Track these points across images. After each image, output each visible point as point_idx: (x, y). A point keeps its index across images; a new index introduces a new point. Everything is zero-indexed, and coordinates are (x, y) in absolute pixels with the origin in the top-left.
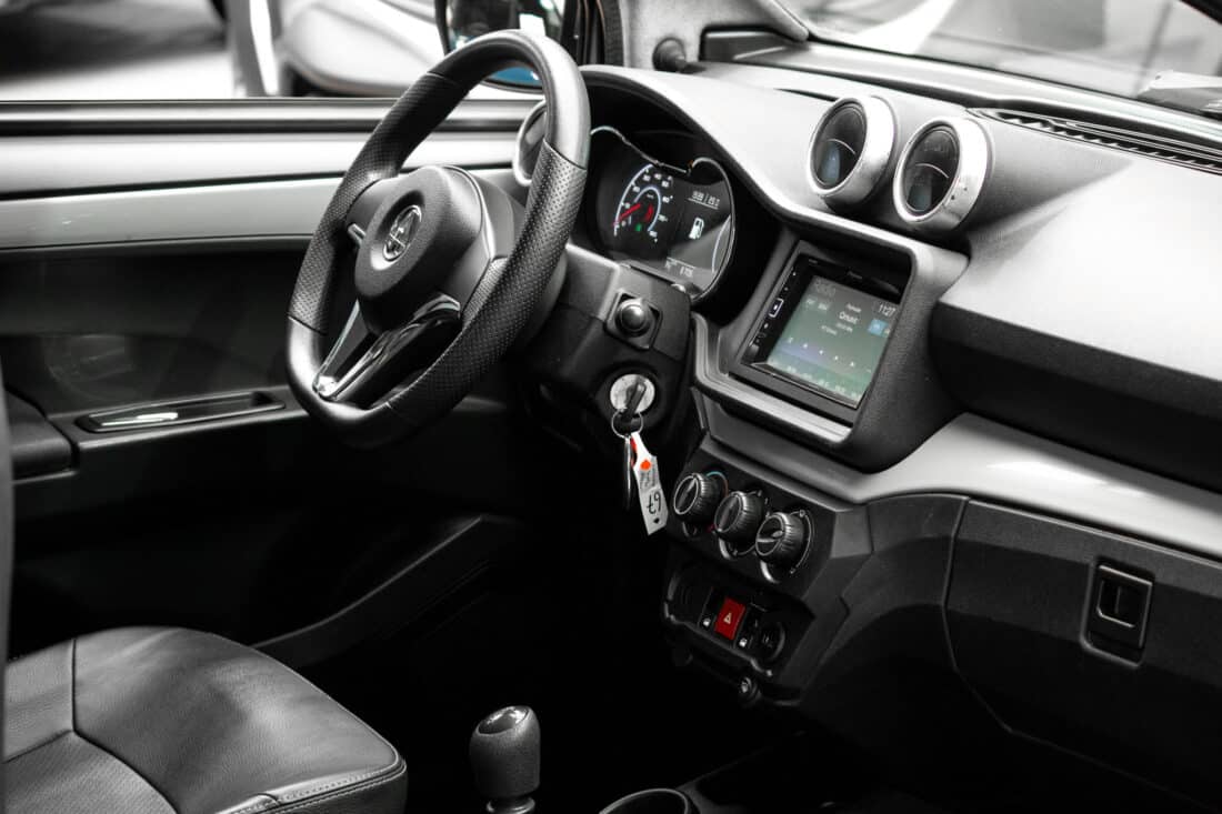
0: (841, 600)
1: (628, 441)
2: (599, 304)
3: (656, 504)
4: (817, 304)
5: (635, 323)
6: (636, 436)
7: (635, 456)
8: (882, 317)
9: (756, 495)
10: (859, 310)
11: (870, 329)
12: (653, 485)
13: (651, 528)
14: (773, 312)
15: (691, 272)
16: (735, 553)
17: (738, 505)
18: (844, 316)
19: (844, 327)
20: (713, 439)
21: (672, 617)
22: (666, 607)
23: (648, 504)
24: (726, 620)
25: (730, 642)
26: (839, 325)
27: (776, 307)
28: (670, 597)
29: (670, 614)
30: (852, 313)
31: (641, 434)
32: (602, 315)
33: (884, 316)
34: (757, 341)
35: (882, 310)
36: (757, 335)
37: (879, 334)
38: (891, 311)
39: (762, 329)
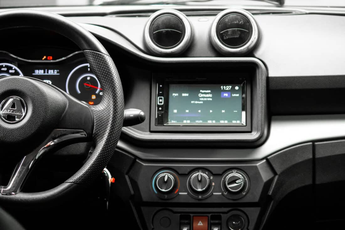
4: (180, 95)
14: (161, 103)
17: (203, 177)
18: (201, 95)
19: (205, 99)
26: (202, 99)
27: (161, 101)
30: (206, 93)
33: (226, 90)
34: (160, 115)
35: (223, 88)
36: (158, 113)
37: (230, 97)
38: (229, 87)
39: (158, 110)
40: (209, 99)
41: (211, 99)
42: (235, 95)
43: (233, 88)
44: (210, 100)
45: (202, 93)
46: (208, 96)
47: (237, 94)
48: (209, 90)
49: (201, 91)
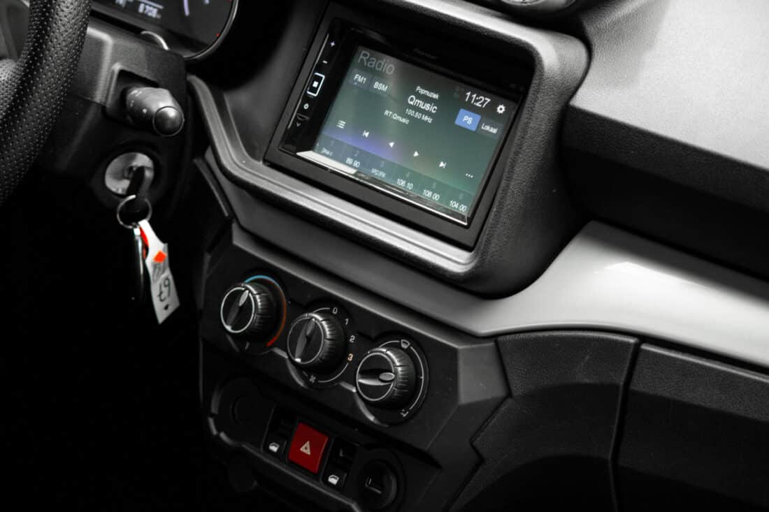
0: (474, 448)
1: (137, 232)
2: (93, 83)
3: (165, 290)
4: (371, 82)
5: (169, 126)
6: (145, 224)
7: (146, 247)
8: (472, 108)
9: (330, 312)
10: (436, 96)
11: (458, 122)
12: (163, 272)
13: (161, 315)
14: (314, 90)
15: (155, 11)
16: (313, 379)
17: (317, 330)
18: (413, 101)
19: (418, 115)
20: (242, 228)
21: (223, 435)
22: (211, 421)
23: (158, 293)
24: (303, 449)
25: (315, 476)
26: (411, 112)
27: (315, 84)
28: (214, 410)
29: (219, 430)
30: (426, 99)
31: (151, 222)
32: (99, 97)
33: (475, 106)
34: (298, 125)
35: (471, 98)
36: (296, 117)
37: (474, 129)
38: (485, 101)
39: (301, 110)
40: (426, 118)
41: (430, 120)
42: (487, 128)
43: (493, 106)
44: (427, 122)
45: (419, 96)
46: (427, 107)
47: (494, 127)
48: (436, 93)
49: (418, 88)
